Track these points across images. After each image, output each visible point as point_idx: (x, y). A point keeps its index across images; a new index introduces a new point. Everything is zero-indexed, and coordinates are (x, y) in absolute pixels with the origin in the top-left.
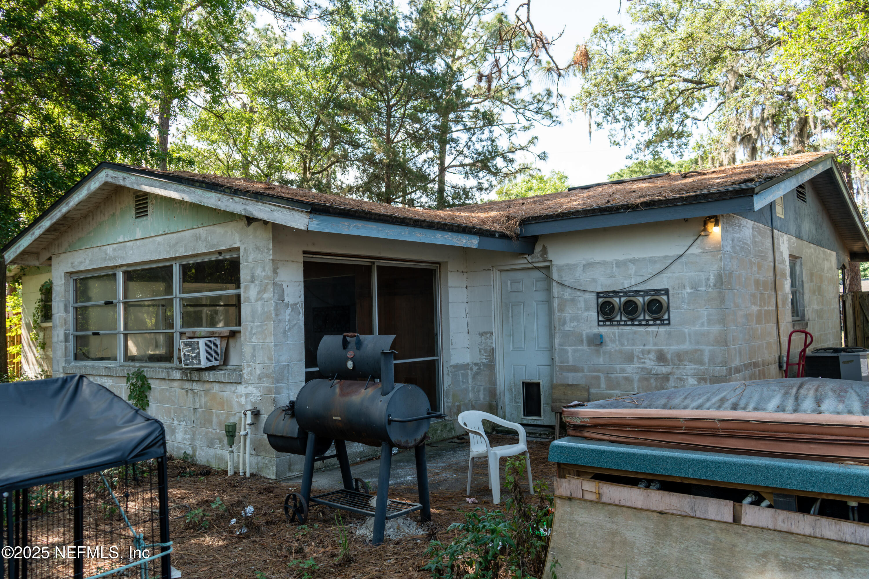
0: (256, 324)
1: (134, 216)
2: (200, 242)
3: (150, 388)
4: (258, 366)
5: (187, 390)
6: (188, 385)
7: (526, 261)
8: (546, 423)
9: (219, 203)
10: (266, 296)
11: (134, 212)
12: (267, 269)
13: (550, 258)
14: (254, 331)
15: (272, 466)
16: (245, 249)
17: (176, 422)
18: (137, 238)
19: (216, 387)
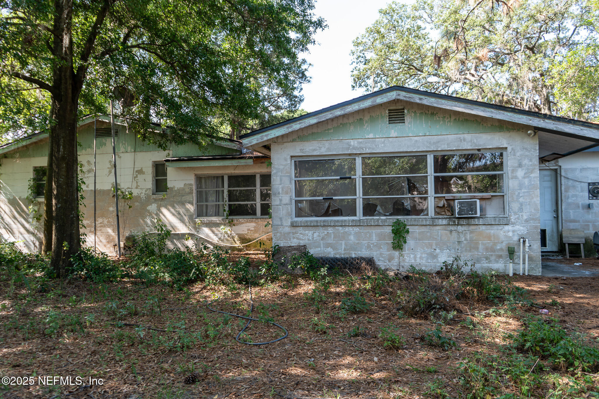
0: (523, 191)
1: (388, 122)
2: (465, 143)
3: (408, 232)
4: (524, 214)
5: (451, 231)
6: (452, 228)
7: (544, 165)
8: (549, 250)
9: (531, 122)
10: (532, 175)
11: (388, 120)
12: (533, 160)
13: (560, 164)
14: (521, 195)
15: (538, 268)
16: (512, 149)
17: (438, 251)
18: (391, 136)
19: (484, 227)
